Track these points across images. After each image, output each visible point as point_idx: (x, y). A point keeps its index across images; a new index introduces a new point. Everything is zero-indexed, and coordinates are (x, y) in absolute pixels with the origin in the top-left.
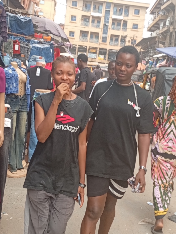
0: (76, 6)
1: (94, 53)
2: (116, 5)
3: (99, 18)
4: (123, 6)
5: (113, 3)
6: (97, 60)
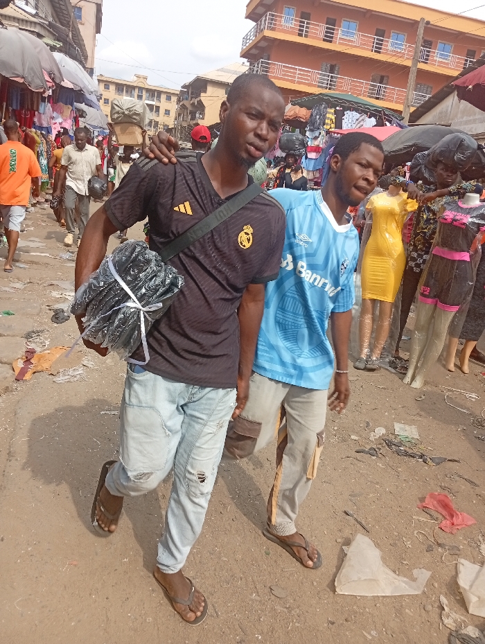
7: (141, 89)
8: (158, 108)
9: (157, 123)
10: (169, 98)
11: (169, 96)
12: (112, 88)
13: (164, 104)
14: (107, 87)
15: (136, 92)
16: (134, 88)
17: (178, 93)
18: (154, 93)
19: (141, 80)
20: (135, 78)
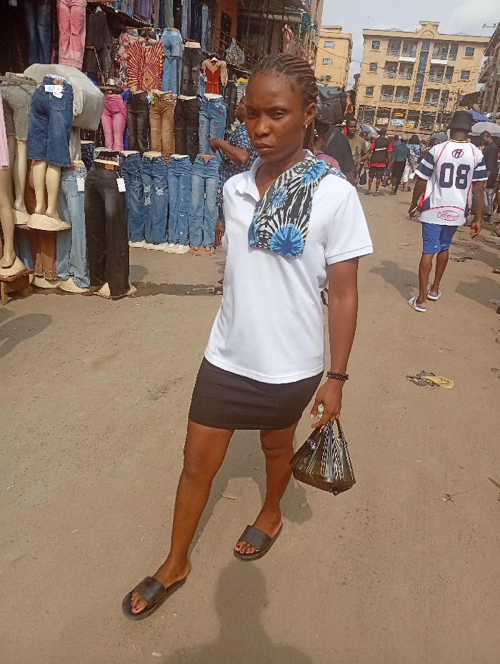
0: (378, 48)
1: (400, 118)
2: (438, 43)
3: (412, 64)
4: (448, 45)
5: (433, 40)
6: (404, 130)
7: (427, 42)
8: (451, 69)
9: (446, 93)
10: (470, 53)
11: (471, 46)
12: (384, 45)
13: (460, 63)
14: (375, 46)
15: (419, 49)
16: (415, 41)
17: (488, 40)
18: (448, 46)
19: (429, 27)
20: (420, 27)
